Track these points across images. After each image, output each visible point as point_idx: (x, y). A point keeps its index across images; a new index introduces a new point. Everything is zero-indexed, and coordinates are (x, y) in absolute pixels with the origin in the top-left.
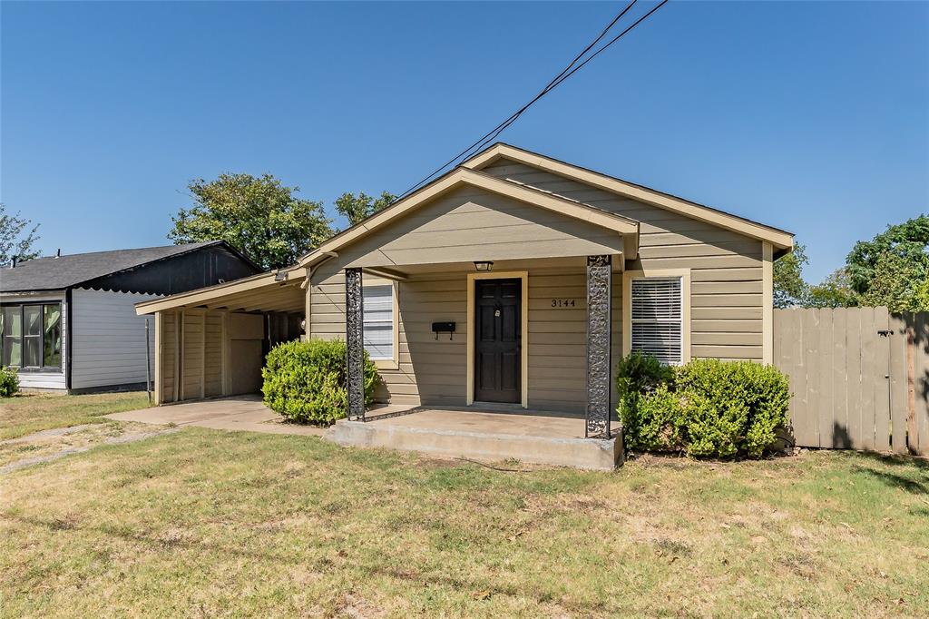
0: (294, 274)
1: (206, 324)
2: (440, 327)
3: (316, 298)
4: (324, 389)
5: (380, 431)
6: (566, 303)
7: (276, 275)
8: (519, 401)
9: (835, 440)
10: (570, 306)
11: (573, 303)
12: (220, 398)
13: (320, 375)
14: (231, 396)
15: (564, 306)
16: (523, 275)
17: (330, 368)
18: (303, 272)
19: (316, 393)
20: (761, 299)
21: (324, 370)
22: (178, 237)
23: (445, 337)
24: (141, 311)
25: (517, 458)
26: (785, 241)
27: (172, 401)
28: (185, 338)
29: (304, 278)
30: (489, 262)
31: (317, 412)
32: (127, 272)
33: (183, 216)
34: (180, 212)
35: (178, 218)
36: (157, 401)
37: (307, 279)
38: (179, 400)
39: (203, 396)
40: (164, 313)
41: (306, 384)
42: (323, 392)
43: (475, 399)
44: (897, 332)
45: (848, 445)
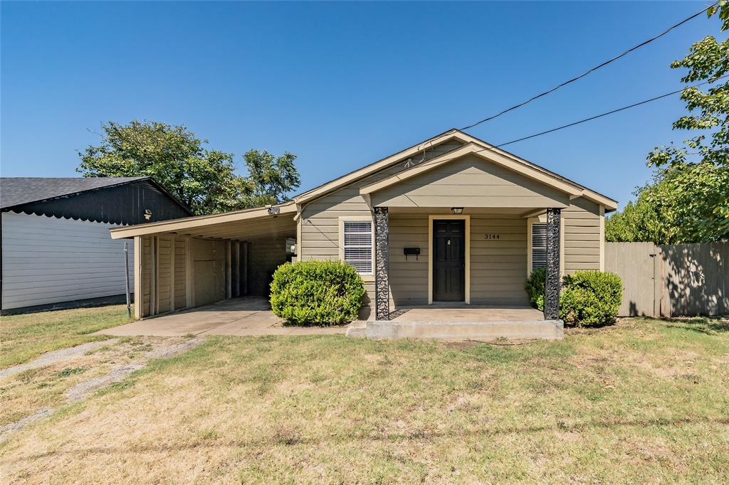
0: (284, 210)
1: (175, 248)
2: (409, 251)
3: (307, 228)
4: (328, 299)
5: (405, 326)
6: (494, 237)
7: (270, 209)
8: (464, 300)
9: (631, 312)
10: (496, 239)
11: (498, 237)
12: (186, 310)
13: (325, 287)
14: (195, 307)
15: (492, 239)
16: (467, 218)
17: (332, 282)
18: (293, 208)
19: (321, 301)
20: (599, 237)
21: (327, 283)
22: (88, 170)
23: (412, 258)
24: (115, 235)
25: (504, 337)
26: (613, 205)
27: (149, 315)
28: (160, 259)
29: (295, 213)
30: (462, 208)
31: (322, 316)
32: (61, 198)
33: (91, 152)
34: (88, 148)
35: (86, 154)
36: (137, 314)
37: (299, 214)
38: (155, 314)
39: (173, 308)
40: (144, 238)
41: (312, 295)
42: (327, 300)
43: (433, 301)
44: (658, 255)
45: (636, 315)
